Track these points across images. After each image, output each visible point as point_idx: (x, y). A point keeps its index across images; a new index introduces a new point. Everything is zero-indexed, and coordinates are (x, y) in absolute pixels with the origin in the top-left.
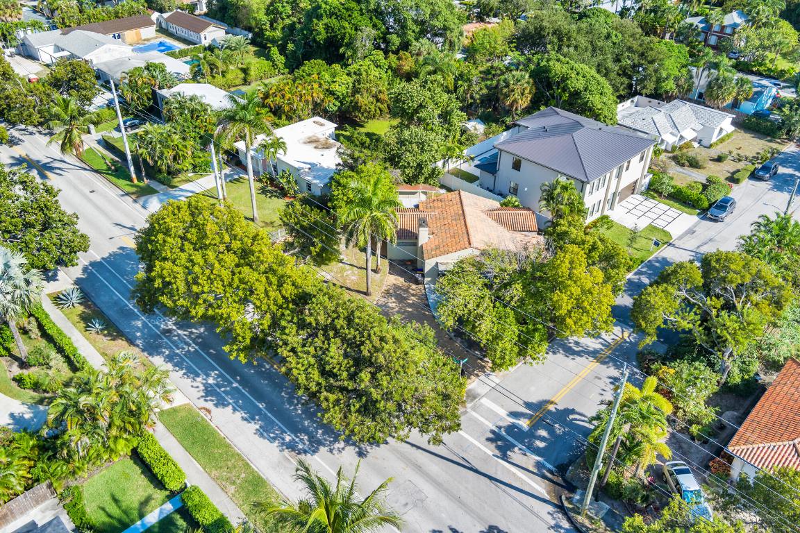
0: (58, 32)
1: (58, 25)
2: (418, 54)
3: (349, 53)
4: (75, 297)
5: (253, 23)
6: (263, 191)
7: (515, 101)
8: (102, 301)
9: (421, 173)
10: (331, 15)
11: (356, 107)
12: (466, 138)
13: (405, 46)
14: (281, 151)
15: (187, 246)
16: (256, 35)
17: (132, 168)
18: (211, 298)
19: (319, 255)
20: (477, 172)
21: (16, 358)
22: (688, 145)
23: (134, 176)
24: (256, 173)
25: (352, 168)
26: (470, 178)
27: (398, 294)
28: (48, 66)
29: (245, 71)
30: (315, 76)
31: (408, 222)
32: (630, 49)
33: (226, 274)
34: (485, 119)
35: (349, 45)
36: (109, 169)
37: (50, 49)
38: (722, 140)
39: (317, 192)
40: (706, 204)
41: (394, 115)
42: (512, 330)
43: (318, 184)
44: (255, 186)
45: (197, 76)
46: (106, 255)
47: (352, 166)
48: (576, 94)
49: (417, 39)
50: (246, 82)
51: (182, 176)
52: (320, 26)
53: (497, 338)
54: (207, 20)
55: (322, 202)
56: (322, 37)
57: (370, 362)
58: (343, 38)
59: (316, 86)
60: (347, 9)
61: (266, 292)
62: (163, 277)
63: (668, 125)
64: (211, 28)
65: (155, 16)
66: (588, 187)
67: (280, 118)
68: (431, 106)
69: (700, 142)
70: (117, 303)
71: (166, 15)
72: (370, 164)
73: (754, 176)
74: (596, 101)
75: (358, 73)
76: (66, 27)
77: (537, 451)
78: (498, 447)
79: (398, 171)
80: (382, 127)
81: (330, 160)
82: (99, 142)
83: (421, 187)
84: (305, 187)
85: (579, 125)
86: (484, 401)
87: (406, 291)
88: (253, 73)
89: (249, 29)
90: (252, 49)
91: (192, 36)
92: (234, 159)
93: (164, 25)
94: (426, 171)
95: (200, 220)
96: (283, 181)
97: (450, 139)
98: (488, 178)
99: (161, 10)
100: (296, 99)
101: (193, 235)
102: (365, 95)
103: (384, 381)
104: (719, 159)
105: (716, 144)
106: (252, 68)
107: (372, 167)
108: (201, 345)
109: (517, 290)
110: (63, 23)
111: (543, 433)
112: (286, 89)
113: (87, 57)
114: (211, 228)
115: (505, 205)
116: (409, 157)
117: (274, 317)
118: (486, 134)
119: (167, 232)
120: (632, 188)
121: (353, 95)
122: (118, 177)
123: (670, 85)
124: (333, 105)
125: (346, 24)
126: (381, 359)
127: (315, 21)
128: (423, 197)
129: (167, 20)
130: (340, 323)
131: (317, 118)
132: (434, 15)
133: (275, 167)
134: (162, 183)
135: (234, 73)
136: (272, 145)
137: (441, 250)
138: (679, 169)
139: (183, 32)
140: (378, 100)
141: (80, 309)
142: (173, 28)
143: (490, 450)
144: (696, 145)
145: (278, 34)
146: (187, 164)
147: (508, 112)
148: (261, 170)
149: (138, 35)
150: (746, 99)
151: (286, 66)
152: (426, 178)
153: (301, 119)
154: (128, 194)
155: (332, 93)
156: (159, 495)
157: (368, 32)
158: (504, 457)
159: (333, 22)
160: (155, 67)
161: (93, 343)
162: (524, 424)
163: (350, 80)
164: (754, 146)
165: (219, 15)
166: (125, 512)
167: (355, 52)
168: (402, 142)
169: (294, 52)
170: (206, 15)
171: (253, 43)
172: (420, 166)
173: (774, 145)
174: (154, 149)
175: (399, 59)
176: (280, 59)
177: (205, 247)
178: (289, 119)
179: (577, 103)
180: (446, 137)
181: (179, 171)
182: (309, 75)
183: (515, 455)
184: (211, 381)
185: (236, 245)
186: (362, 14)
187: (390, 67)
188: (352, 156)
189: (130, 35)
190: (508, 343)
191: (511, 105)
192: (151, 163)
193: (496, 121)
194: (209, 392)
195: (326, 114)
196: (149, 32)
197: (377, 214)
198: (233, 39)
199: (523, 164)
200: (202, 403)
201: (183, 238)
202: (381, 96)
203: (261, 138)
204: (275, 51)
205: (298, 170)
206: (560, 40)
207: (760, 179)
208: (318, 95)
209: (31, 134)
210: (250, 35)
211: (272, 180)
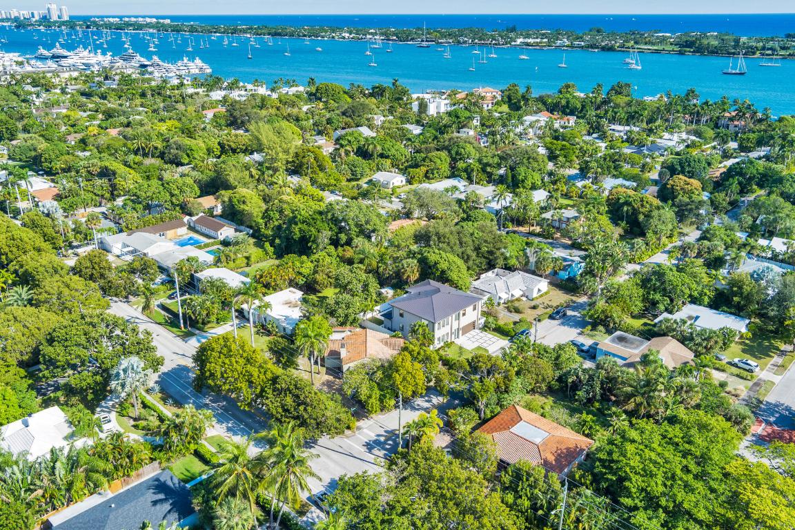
0: (125, 234)
1: (124, 229)
2: (356, 247)
3: (314, 246)
4: (157, 388)
5: (254, 224)
6: (258, 333)
7: (408, 276)
8: (171, 391)
9: (347, 320)
10: (303, 222)
11: (315, 282)
12: (381, 298)
13: (348, 243)
14: (269, 309)
15: (222, 356)
16: (255, 231)
17: (182, 321)
18: (233, 380)
19: (286, 363)
20: (382, 318)
21: (131, 418)
22: (518, 300)
23: (182, 326)
24: (254, 323)
26: (379, 322)
27: (329, 384)
28: (118, 256)
29: (248, 258)
30: (290, 264)
31: (336, 347)
32: (486, 241)
33: (239, 368)
34: (394, 287)
35: (314, 242)
36: (167, 322)
37: (120, 246)
38: (541, 296)
39: (288, 332)
40: (513, 333)
41: (336, 287)
42: (377, 393)
43: (289, 327)
44: (253, 330)
45: (217, 262)
46: (170, 369)
47: (307, 317)
48: (443, 272)
49: (357, 236)
50: (248, 265)
51: (209, 325)
52: (296, 229)
53: (370, 397)
54: (222, 221)
55: (290, 337)
56: (297, 236)
57: (304, 403)
58: (310, 237)
59: (291, 270)
60: (313, 219)
61: (259, 377)
62: (210, 371)
63: (504, 288)
64: (225, 228)
65: (186, 218)
66: (436, 325)
67: (269, 289)
68: (355, 281)
69: (527, 297)
70: (179, 392)
71: (194, 218)
72: (317, 316)
73: (551, 317)
74: (453, 276)
75: (318, 261)
76: (130, 230)
77: (386, 450)
78: (368, 449)
79: (335, 319)
80: (330, 293)
81: (296, 314)
82: (158, 306)
83: (348, 327)
84: (282, 329)
85: (438, 291)
86: (365, 430)
87: (333, 383)
88: (252, 259)
89: (251, 227)
90: (252, 241)
91: (212, 233)
92: (241, 314)
93: (192, 225)
94: (351, 318)
95: (228, 343)
96: (270, 326)
97: (369, 299)
98: (387, 322)
99: (190, 215)
100: (279, 278)
101: (225, 351)
102: (321, 274)
103: (309, 409)
104: (534, 308)
105: (537, 298)
106: (252, 257)
108: (225, 410)
109: (379, 374)
110: (127, 227)
111: (390, 443)
112: (273, 272)
113: (145, 251)
114: (233, 347)
115: (394, 336)
116: (340, 311)
117: (262, 387)
118: (394, 295)
119: (213, 350)
120: (473, 325)
121: (314, 274)
122: (172, 327)
123: (513, 262)
124: (301, 281)
125: (312, 229)
126: (308, 400)
127: (293, 226)
128: (349, 333)
129: (195, 222)
130: (292, 387)
131: (292, 289)
132: (367, 222)
133: (265, 319)
134: (198, 329)
135: (241, 261)
136: (264, 306)
137: (350, 360)
138: (509, 314)
139: (207, 231)
140: (329, 277)
141: (160, 395)
142: (198, 227)
143: (363, 450)
144: (524, 299)
145: (270, 232)
146: (214, 318)
147: (406, 283)
148: (257, 320)
149: (175, 233)
150: (560, 269)
151: (274, 253)
152: (351, 323)
153: (282, 290)
154: (179, 336)
155: (300, 273)
156: (207, 468)
157: (326, 235)
158: (370, 452)
159: (305, 227)
160: (193, 259)
161: (169, 410)
162: (382, 439)
163: (312, 266)
164: (560, 298)
165: (230, 217)
166: (193, 474)
167: (318, 245)
168: (337, 303)
169: (279, 245)
170: (221, 216)
171: (253, 236)
172: (347, 316)
173: (574, 298)
174: (195, 310)
175: (344, 251)
176: (270, 249)
177: (231, 356)
178: (275, 290)
179: (444, 278)
180: (366, 299)
181: (209, 322)
182: (287, 263)
183: (375, 451)
184: (230, 425)
185: (245, 355)
186: (323, 221)
187: (338, 256)
188: (308, 311)
189: (170, 233)
190: (374, 401)
191: (407, 279)
192: (194, 318)
193: (400, 288)
194: (229, 430)
195: (297, 286)
196: (183, 231)
197: (314, 340)
198: (241, 236)
199: (405, 314)
200: (226, 434)
201: (220, 352)
202: (331, 274)
203: (257, 302)
204: (267, 245)
205: (278, 320)
206: (439, 238)
207: (554, 318)
208: (292, 275)
209: (116, 302)
210: (251, 231)
211: (263, 326)
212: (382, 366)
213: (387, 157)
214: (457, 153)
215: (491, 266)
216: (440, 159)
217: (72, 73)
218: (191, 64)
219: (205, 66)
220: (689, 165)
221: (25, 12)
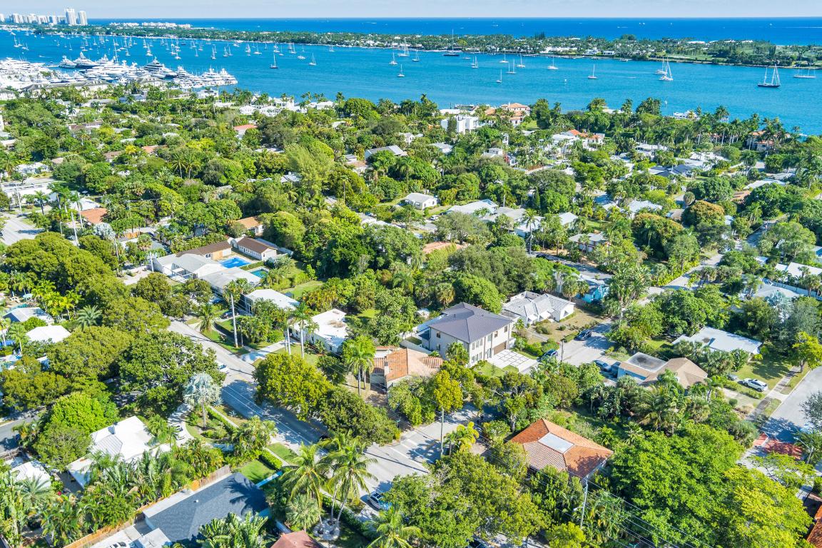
0: (174, 255)
1: (173, 250)
2: (394, 270)
3: (354, 269)
4: (220, 401)
5: (294, 246)
6: (307, 351)
7: (444, 299)
8: (232, 403)
9: (389, 340)
10: (344, 246)
11: (357, 303)
12: (418, 319)
13: (386, 266)
14: (316, 329)
15: (282, 373)
16: (296, 253)
17: (236, 340)
18: (292, 394)
19: (336, 379)
20: (421, 338)
21: (200, 427)
22: (546, 321)
23: (236, 344)
24: (304, 342)
25: (353, 338)
26: (417, 342)
27: (374, 399)
29: (291, 280)
30: (334, 286)
31: (379, 365)
32: (516, 266)
33: (298, 384)
34: (430, 309)
35: (354, 265)
36: (221, 340)
37: (170, 266)
38: (568, 318)
39: (335, 350)
40: (542, 354)
41: (377, 309)
42: (419, 407)
43: (336, 347)
44: (304, 348)
45: (264, 284)
47: (353, 337)
48: (476, 295)
49: (394, 260)
50: (292, 286)
51: (261, 344)
52: (337, 253)
53: (413, 410)
54: (263, 243)
55: (339, 355)
56: (338, 259)
57: (357, 415)
58: (350, 260)
59: (334, 292)
60: (353, 243)
61: (315, 392)
62: (271, 386)
63: (533, 310)
64: (268, 250)
65: (230, 240)
66: (471, 346)
67: (314, 310)
68: (395, 304)
69: (554, 319)
70: (240, 405)
71: (238, 240)
72: (362, 337)
73: (577, 338)
74: (486, 299)
75: (359, 284)
76: (178, 252)
77: (428, 457)
78: (412, 456)
79: (377, 339)
80: (371, 313)
81: (342, 333)
82: (214, 325)
83: (390, 347)
84: (329, 348)
85: (472, 313)
86: (408, 440)
87: (378, 397)
88: (296, 280)
89: (292, 249)
90: (294, 262)
91: (255, 254)
93: (235, 246)
94: (392, 338)
96: (317, 345)
97: (408, 320)
98: (425, 342)
99: (234, 236)
100: (323, 300)
101: (284, 368)
102: (362, 296)
103: (361, 420)
104: (561, 329)
105: (563, 320)
107: (363, 338)
108: (282, 421)
109: (421, 390)
110: (175, 249)
111: (432, 451)
112: (318, 294)
113: (195, 272)
114: (292, 365)
115: (432, 355)
116: (382, 332)
117: (318, 402)
118: (430, 317)
119: (273, 367)
120: (504, 346)
121: (355, 296)
122: (227, 344)
123: (541, 285)
124: (344, 302)
125: (353, 253)
126: (361, 413)
127: (334, 249)
128: (390, 352)
129: (238, 243)
130: (345, 401)
131: (335, 310)
132: (404, 246)
133: (313, 338)
134: (251, 347)
135: (286, 283)
136: (312, 326)
137: (394, 377)
138: (537, 335)
139: (249, 252)
140: (370, 299)
141: (223, 407)
142: (242, 249)
143: (408, 457)
144: (552, 320)
145: (311, 255)
146: (265, 337)
147: (442, 305)
148: (306, 340)
149: (220, 254)
150: (586, 293)
151: (316, 275)
152: (392, 343)
153: (326, 311)
154: (234, 354)
155: (343, 296)
156: (272, 471)
157: (365, 258)
158: (414, 459)
159: (345, 250)
160: (242, 280)
161: (233, 421)
162: (424, 448)
163: (354, 288)
164: (585, 320)
165: (272, 239)
166: (259, 477)
167: (357, 268)
168: (379, 324)
169: (321, 267)
170: (263, 237)
171: (294, 257)
172: (388, 336)
173: (598, 320)
174: (249, 330)
175: (383, 274)
176: (312, 271)
177: (290, 373)
178: (320, 311)
179: (477, 301)
180: (405, 320)
181: (261, 341)
182: (331, 286)
183: (418, 458)
184: (288, 434)
185: (302, 372)
186: (362, 245)
187: (377, 279)
188: (353, 332)
189: (216, 254)
190: (417, 414)
191: (443, 301)
192: (247, 337)
193: (436, 310)
194: (287, 438)
195: (340, 307)
196: (228, 252)
197: (362, 359)
198: (283, 257)
199: (441, 335)
200: (285, 442)
201: (280, 370)
202: (371, 296)
204: (309, 266)
205: (325, 339)
206: (472, 263)
207: (579, 339)
208: (336, 297)
209: (172, 320)
210: (292, 253)
211: (311, 345)
212: (424, 383)
213: (419, 178)
214: (487, 175)
215: (521, 289)
216: (470, 180)
217: (101, 86)
218: (217, 75)
219: (231, 77)
220: (714, 189)
221: (43, 17)
